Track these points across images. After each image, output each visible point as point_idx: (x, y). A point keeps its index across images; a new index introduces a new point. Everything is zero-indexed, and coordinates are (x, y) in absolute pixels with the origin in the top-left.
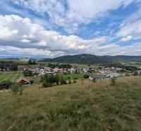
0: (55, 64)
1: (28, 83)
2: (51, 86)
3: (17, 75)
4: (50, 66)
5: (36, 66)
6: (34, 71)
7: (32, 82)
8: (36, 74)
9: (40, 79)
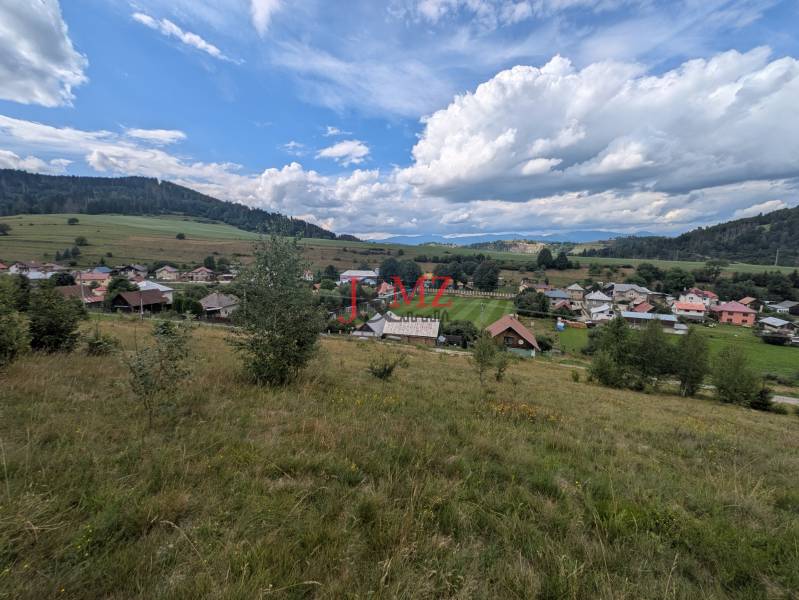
2: (639, 388)
3: (493, 305)
4: (647, 277)
6: (558, 296)
7: (545, 346)
8: (566, 313)
9: (582, 339)
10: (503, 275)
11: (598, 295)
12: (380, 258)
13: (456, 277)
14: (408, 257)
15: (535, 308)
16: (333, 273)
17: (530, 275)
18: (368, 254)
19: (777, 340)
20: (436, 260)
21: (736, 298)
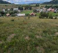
0: (50, 5)
1: (34, 15)
2: (43, 18)
3: (31, 11)
5: (39, 7)
6: (37, 10)
7: (36, 15)
8: (38, 12)
10: (32, 8)
11: (41, 9)
12: (18, 6)
13: (27, 8)
14: (21, 6)
15: (35, 11)
16: (12, 9)
17: (35, 8)
18: (16, 6)
19: (55, 12)
20: (25, 6)
21: (53, 8)
